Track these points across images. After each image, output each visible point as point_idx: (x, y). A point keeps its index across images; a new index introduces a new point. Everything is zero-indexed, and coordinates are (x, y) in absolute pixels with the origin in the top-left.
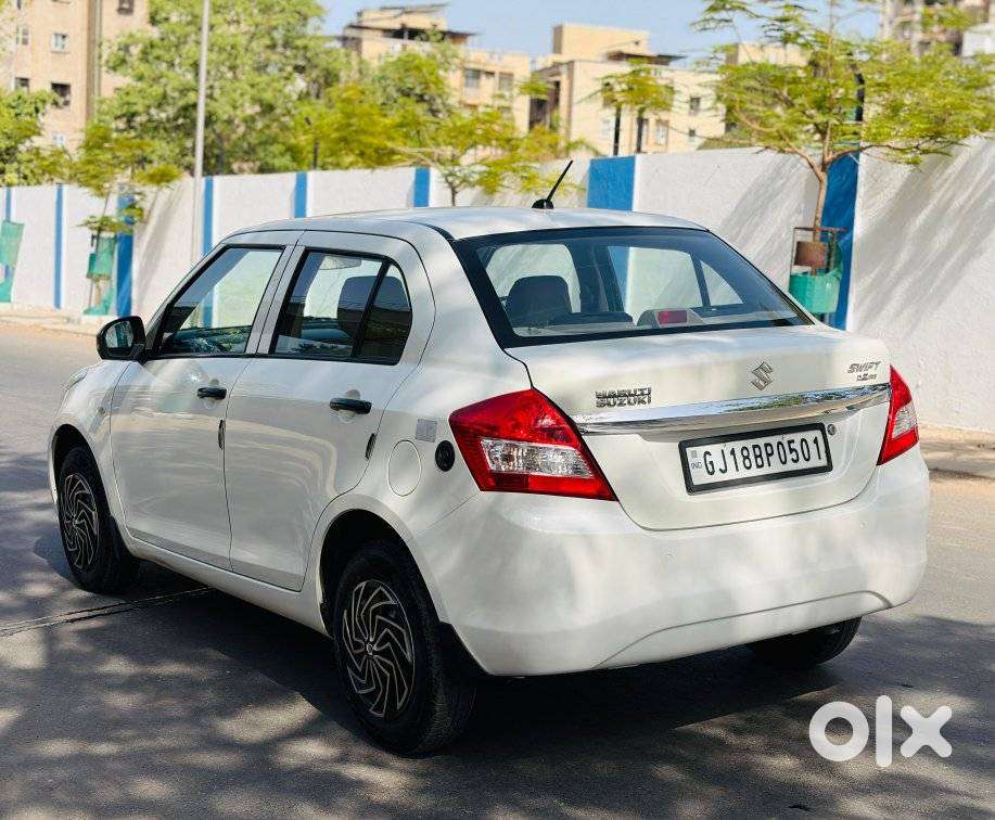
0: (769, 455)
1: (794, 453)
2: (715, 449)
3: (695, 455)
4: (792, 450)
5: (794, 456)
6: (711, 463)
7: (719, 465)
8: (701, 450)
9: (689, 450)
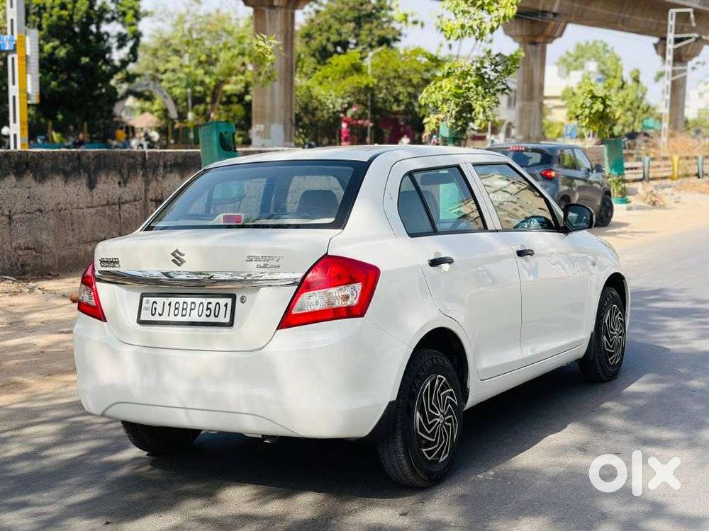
0: (191, 309)
1: (209, 311)
2: (160, 300)
3: (148, 302)
4: (208, 309)
5: (208, 313)
6: (155, 309)
7: (159, 310)
8: (152, 299)
9: (145, 299)
